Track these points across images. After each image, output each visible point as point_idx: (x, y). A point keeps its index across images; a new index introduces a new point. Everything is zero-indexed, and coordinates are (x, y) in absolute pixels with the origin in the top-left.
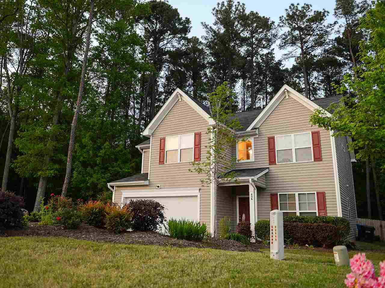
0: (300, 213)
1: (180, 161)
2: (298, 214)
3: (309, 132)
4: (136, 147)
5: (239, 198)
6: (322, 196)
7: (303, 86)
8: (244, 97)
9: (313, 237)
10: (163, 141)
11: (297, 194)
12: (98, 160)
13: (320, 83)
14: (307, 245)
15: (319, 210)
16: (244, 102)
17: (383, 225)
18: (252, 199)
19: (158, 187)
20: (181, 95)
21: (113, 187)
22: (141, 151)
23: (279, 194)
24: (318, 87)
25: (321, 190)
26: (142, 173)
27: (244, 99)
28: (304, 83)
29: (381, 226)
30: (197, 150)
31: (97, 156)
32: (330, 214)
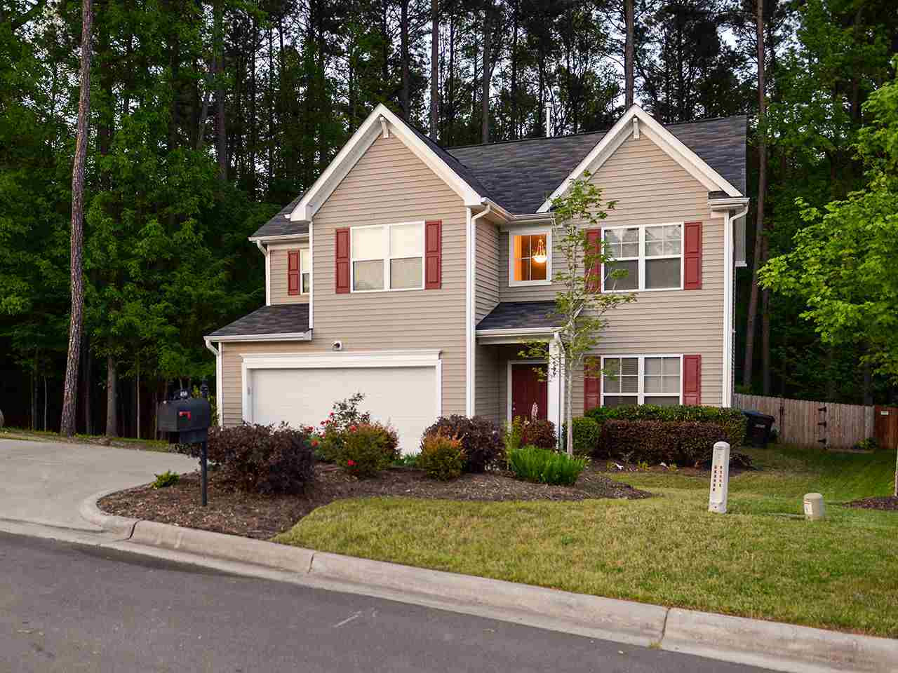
0: (646, 398)
1: (391, 288)
2: (641, 402)
3: (678, 223)
4: (250, 239)
5: (513, 365)
6: (693, 365)
9: (679, 448)
10: (343, 238)
11: (641, 359)
12: (133, 266)
14: (662, 464)
15: (685, 392)
17: (786, 408)
18: (554, 374)
19: (338, 345)
20: (388, 122)
22: (263, 250)
25: (693, 352)
26: (268, 303)
29: (782, 411)
30: (433, 262)
31: (129, 256)
32: (707, 401)
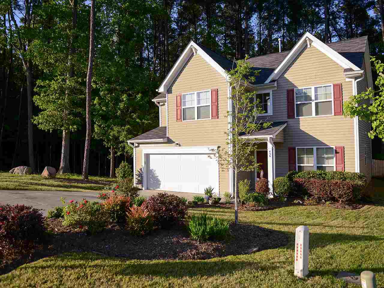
0: (317, 166)
1: (198, 119)
2: (315, 168)
3: (330, 85)
4: (152, 100)
5: (257, 151)
6: (340, 151)
7: (323, 16)
8: (260, 30)
10: (179, 98)
11: (315, 148)
13: (340, 10)
14: (323, 201)
15: (336, 164)
16: (260, 35)
18: (270, 156)
19: (177, 144)
20: (195, 49)
21: (133, 144)
22: (158, 105)
23: (297, 148)
24: (338, 15)
25: (340, 145)
26: (160, 126)
27: (260, 32)
28: (323, 13)
30: (214, 107)
32: (348, 169)
